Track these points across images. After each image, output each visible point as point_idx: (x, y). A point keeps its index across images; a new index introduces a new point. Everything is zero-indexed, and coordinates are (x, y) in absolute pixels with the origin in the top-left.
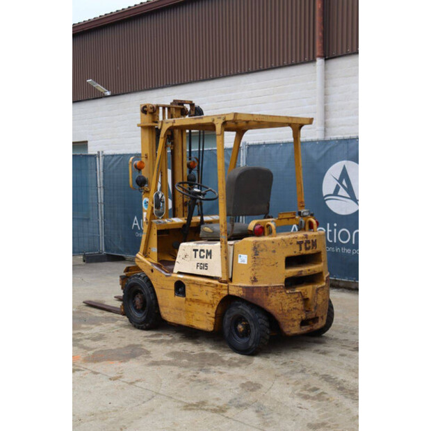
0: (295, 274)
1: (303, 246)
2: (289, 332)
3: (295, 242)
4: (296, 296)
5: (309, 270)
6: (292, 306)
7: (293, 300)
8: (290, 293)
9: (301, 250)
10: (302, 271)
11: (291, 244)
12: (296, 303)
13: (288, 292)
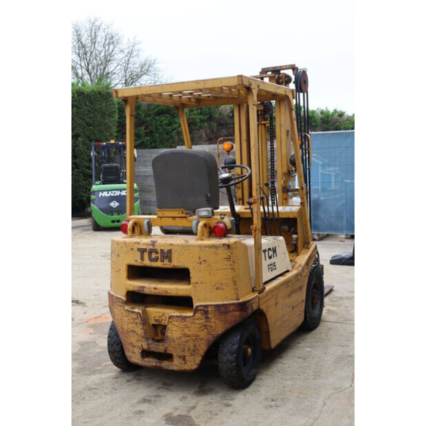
0: (136, 289)
1: (146, 255)
2: (130, 358)
3: (136, 247)
4: (134, 316)
5: (155, 288)
7: (132, 321)
8: (128, 311)
9: (142, 259)
10: (144, 287)
11: (132, 249)
12: (134, 325)
13: (126, 308)
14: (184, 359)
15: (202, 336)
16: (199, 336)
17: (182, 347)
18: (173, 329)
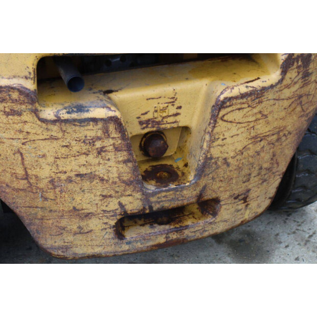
6: (72, 166)
14: (245, 200)
15: (289, 128)
16: (285, 127)
17: (246, 171)
18: (227, 135)
